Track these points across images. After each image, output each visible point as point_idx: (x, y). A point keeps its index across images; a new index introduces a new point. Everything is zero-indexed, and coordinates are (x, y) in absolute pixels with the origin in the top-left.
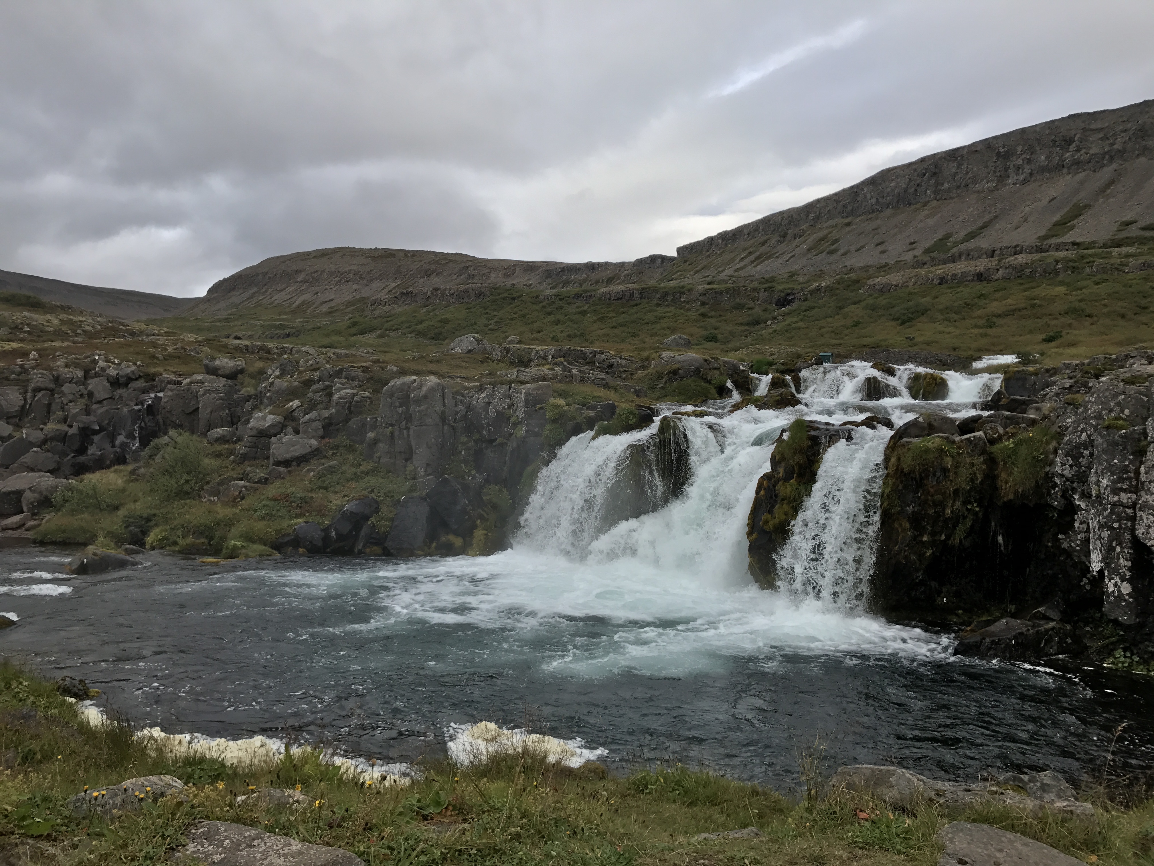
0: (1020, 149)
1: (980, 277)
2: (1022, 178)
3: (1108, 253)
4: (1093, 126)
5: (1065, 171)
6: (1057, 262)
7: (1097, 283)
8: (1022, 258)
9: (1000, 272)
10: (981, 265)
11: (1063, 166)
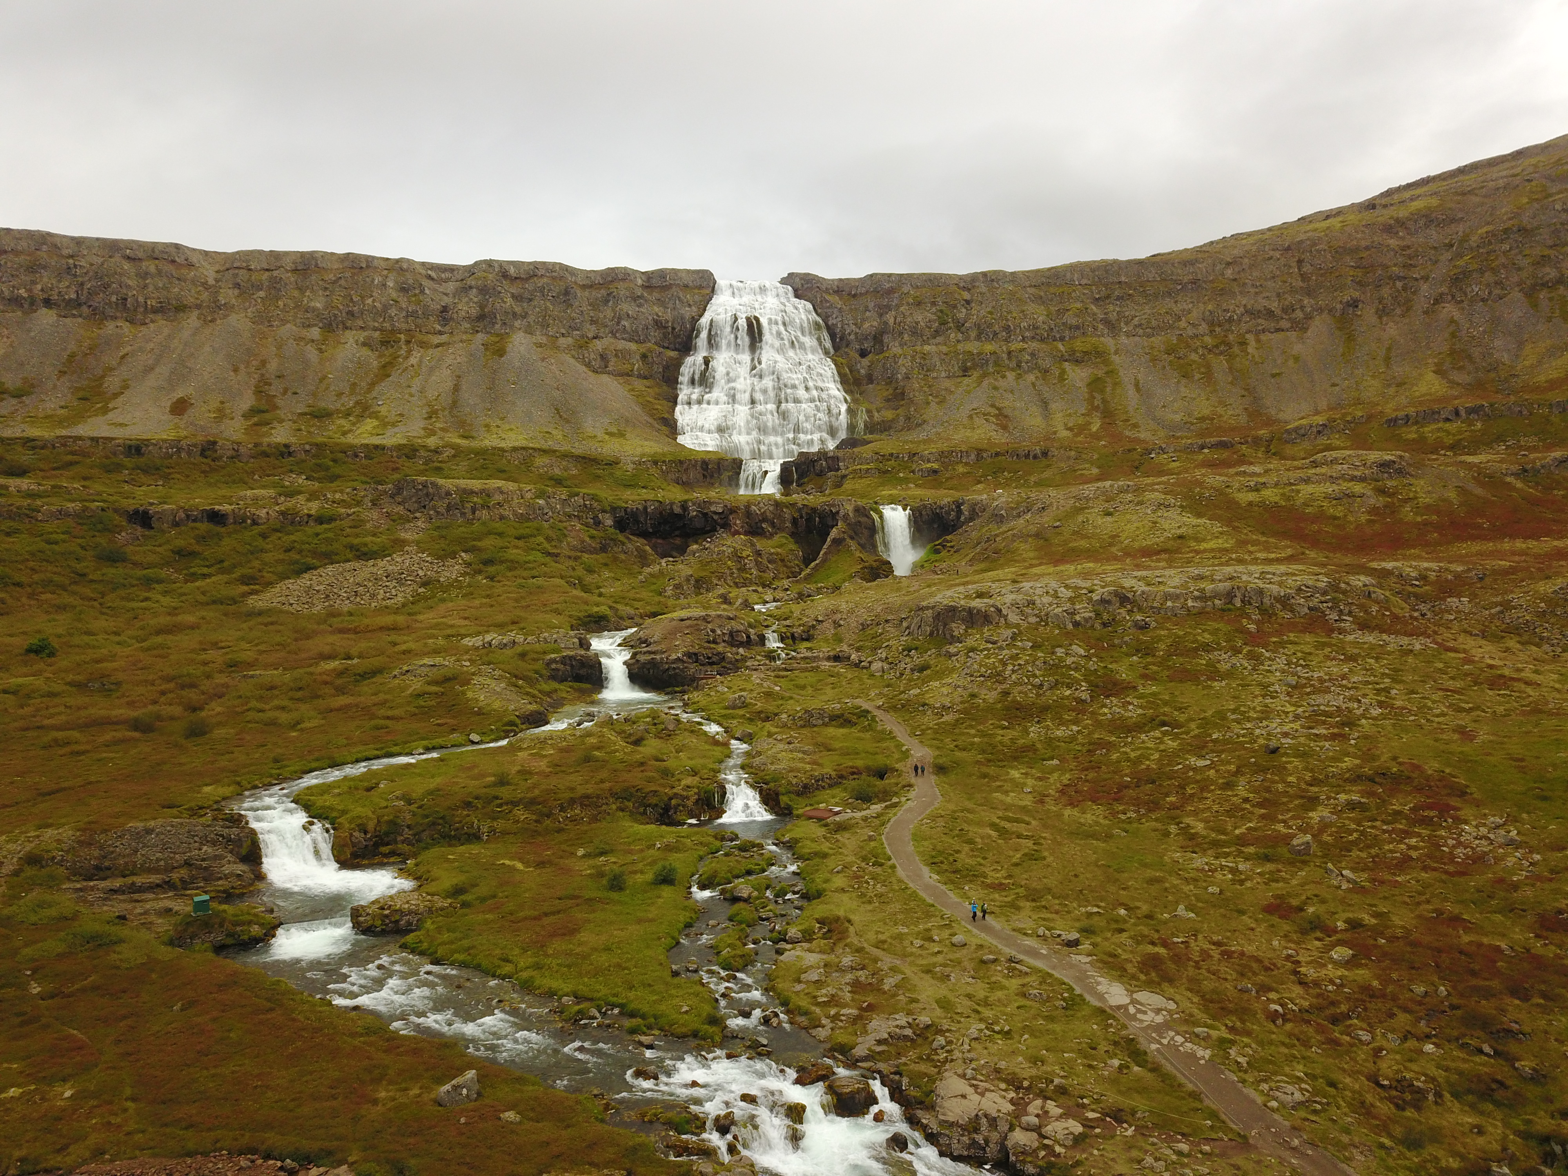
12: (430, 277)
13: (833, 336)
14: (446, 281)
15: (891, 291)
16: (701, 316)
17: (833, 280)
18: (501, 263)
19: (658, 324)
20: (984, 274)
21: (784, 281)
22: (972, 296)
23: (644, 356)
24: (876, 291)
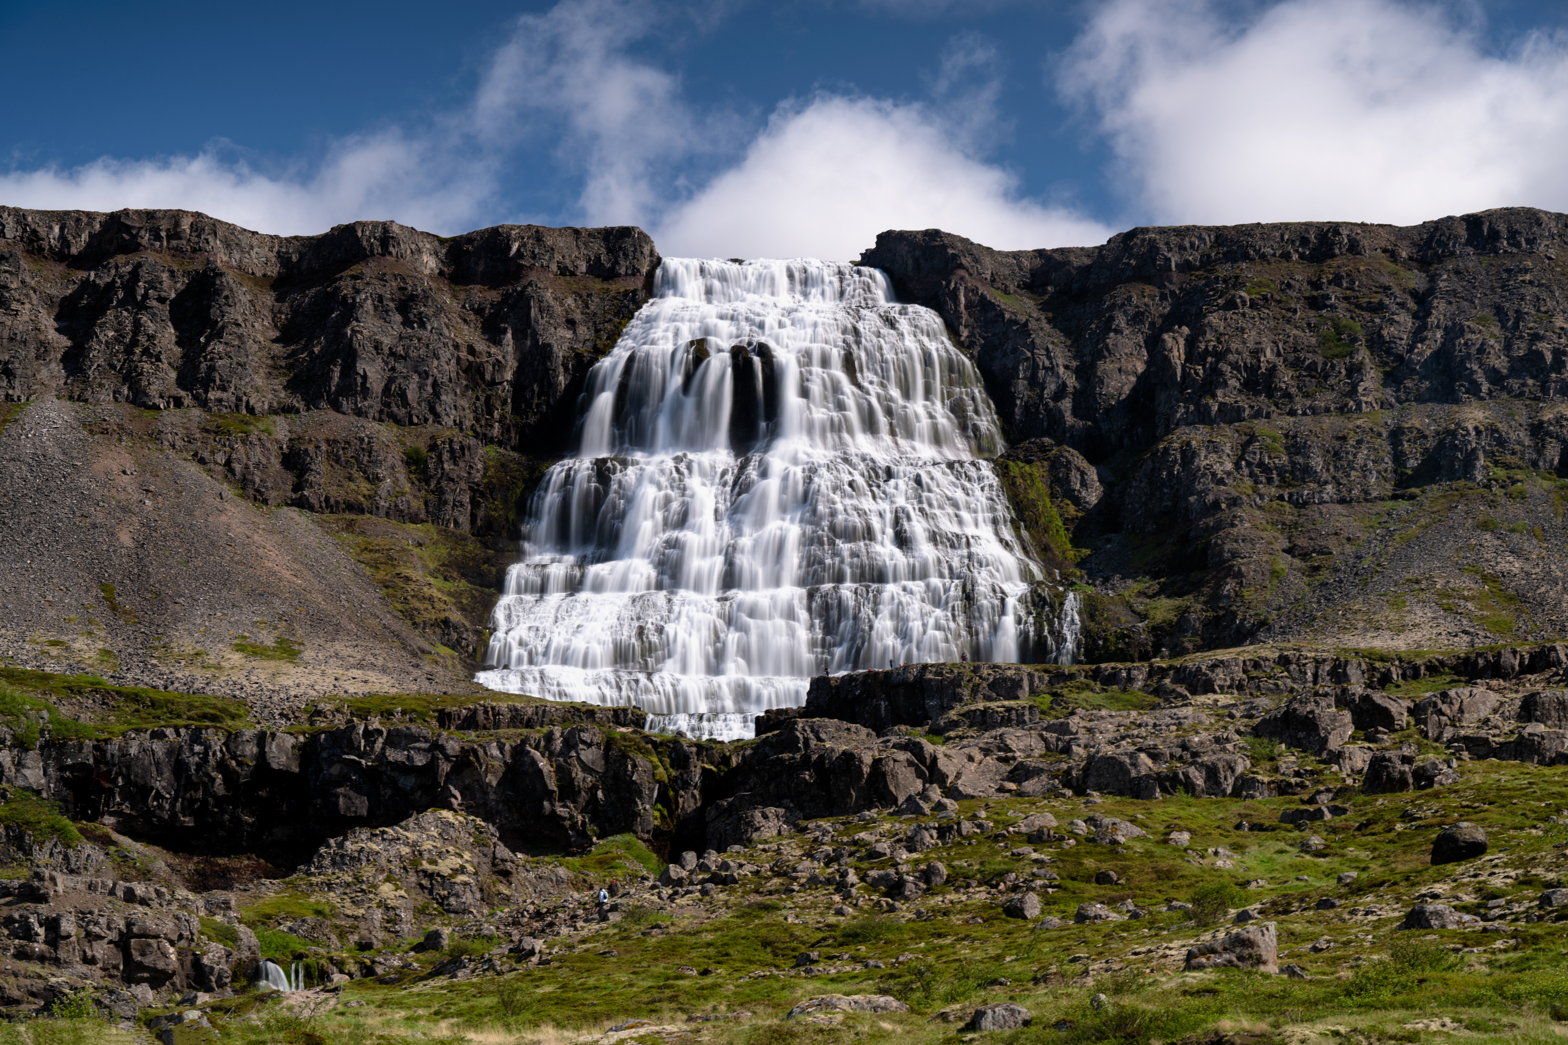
13: (1002, 402)
16: (603, 351)
17: (1017, 255)
20: (1473, 221)
21: (869, 259)
22: (1433, 279)
23: (415, 460)
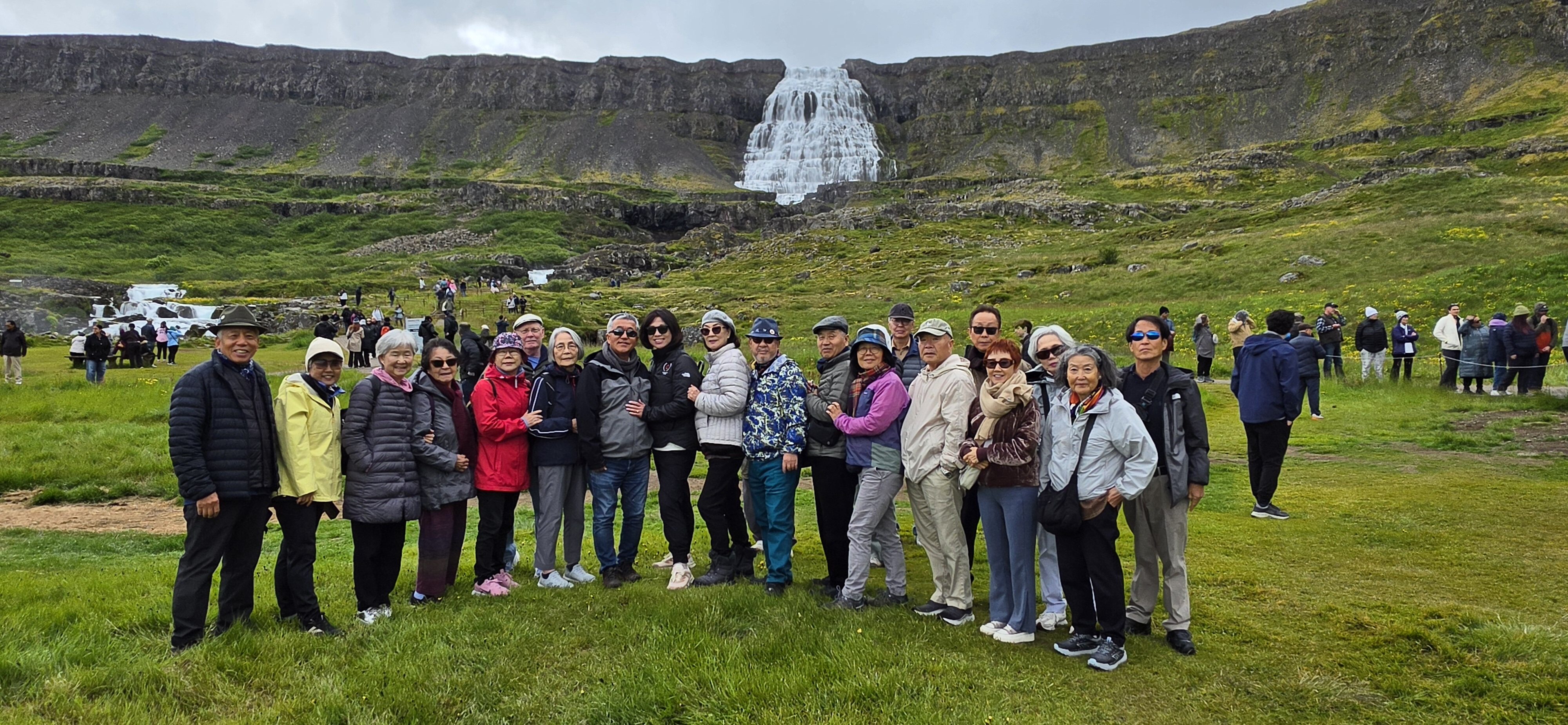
0: (87, 57)
1: (68, 196)
2: (92, 87)
3: (193, 187)
4: (165, 52)
5: (138, 90)
6: (149, 190)
7: (187, 215)
8: (113, 182)
9: (91, 193)
10: (69, 183)
11: (136, 85)
12: (564, 71)
13: (877, 106)
14: (579, 73)
15: (925, 71)
16: (770, 94)
17: (883, 65)
18: (619, 59)
19: (736, 101)
20: (1006, 55)
21: (843, 67)
22: (994, 71)
23: (722, 124)
24: (915, 72)
